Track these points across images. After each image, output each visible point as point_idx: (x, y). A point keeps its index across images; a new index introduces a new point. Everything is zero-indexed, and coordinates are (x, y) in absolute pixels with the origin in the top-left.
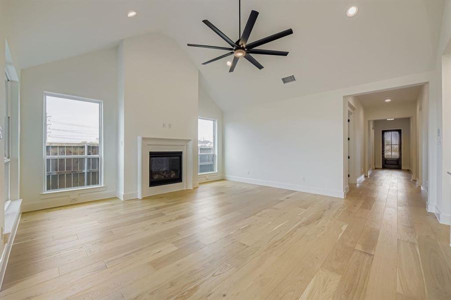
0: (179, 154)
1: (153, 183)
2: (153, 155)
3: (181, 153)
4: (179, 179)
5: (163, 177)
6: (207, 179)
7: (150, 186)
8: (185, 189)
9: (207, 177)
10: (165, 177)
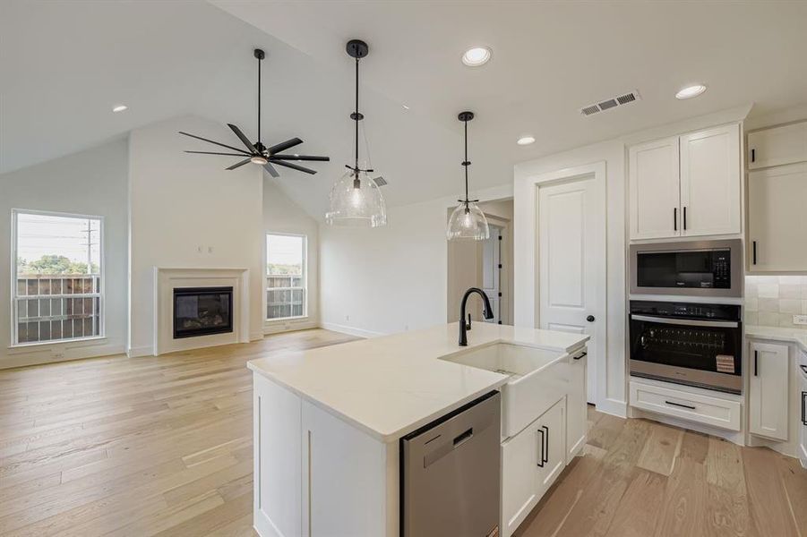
0: (229, 291)
1: (179, 333)
2: (178, 293)
3: (230, 289)
4: (228, 328)
5: (199, 325)
6: (287, 328)
7: (175, 338)
8: (237, 342)
9: (288, 324)
10: (203, 324)
